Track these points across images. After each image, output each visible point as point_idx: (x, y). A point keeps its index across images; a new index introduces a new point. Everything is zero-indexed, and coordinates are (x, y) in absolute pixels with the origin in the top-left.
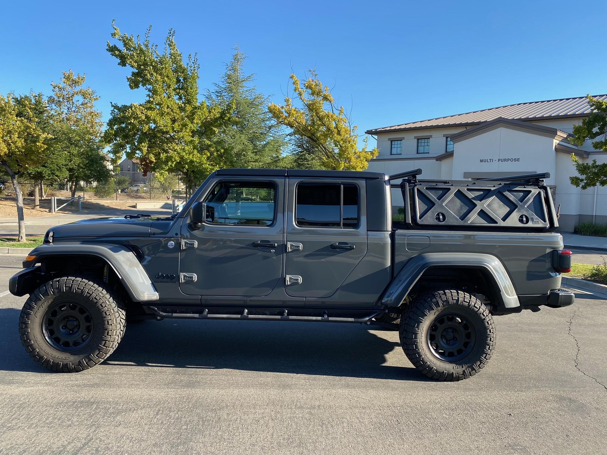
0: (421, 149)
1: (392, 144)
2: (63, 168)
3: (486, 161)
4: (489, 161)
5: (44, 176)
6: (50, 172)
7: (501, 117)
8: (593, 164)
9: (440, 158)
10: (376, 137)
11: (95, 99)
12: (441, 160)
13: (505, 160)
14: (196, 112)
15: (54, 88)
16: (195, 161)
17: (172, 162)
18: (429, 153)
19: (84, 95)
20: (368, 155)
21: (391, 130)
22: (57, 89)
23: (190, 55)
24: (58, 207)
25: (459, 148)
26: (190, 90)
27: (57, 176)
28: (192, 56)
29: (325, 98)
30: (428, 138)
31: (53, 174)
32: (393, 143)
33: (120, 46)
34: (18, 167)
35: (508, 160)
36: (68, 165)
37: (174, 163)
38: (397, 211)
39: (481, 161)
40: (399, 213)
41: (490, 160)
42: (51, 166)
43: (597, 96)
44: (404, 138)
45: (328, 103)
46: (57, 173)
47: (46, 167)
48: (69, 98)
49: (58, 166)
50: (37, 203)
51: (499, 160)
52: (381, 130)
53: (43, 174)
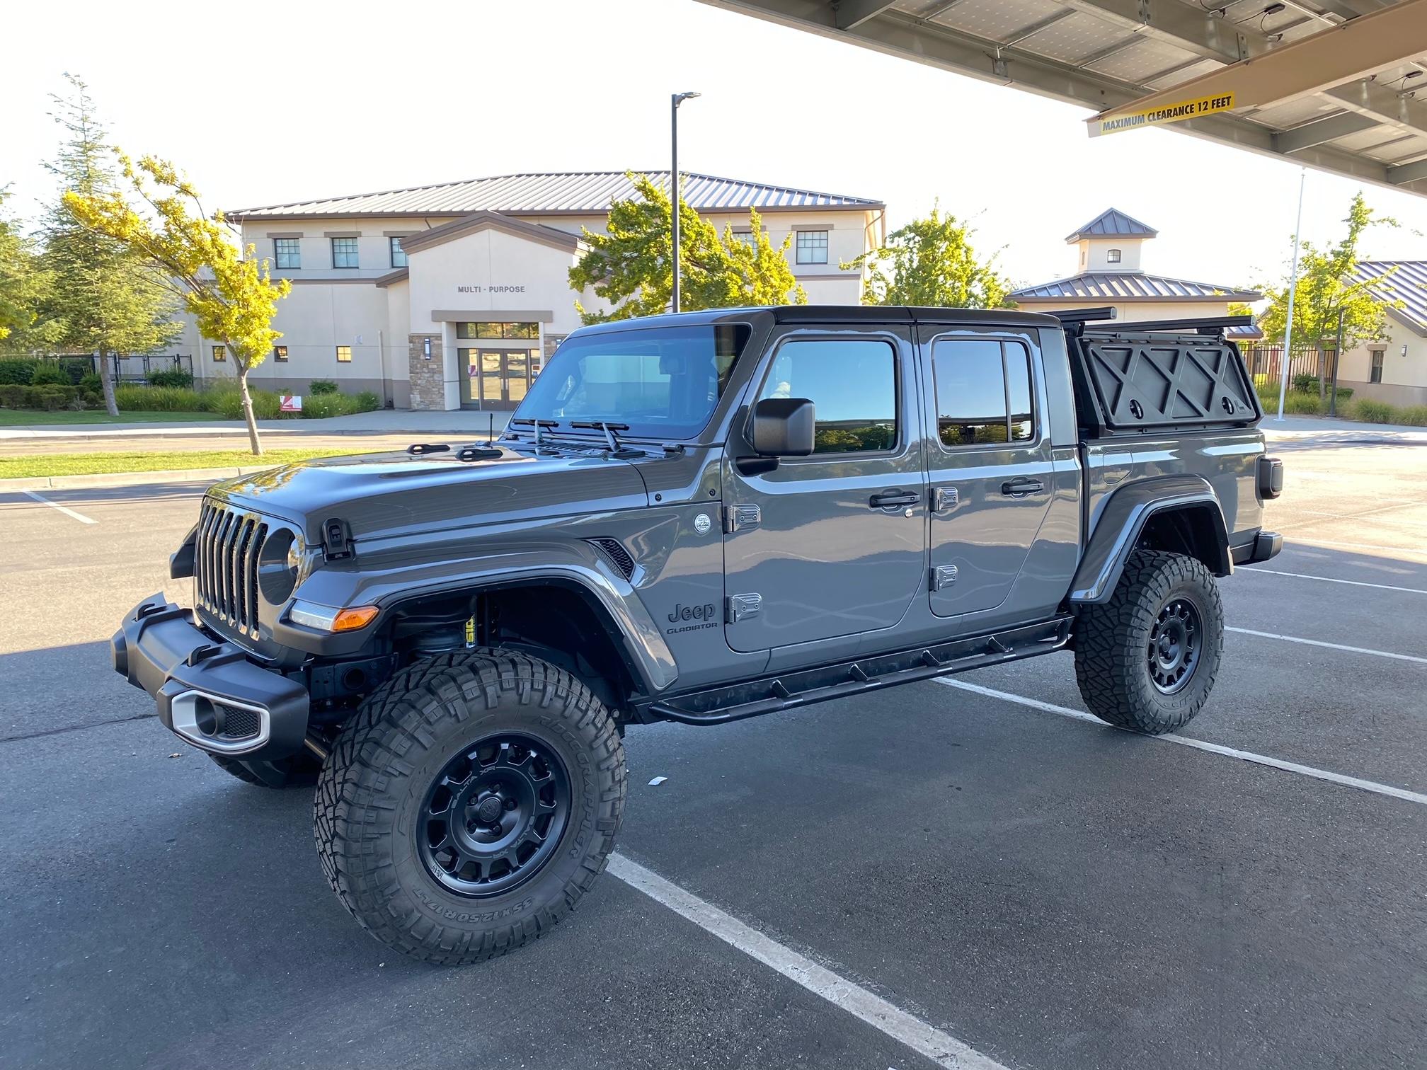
0: (341, 259)
1: (276, 247)
3: (468, 290)
4: (473, 289)
7: (486, 210)
8: (600, 315)
9: (383, 282)
10: (238, 228)
12: (385, 286)
13: (501, 289)
18: (358, 268)
20: (273, 293)
21: (270, 215)
25: (418, 262)
29: (184, 190)
30: (354, 237)
32: (279, 243)
35: (506, 288)
38: (309, 389)
39: (461, 290)
40: (315, 393)
41: (476, 288)
43: (651, 172)
44: (301, 235)
45: (190, 197)
51: (491, 289)
52: (249, 216)
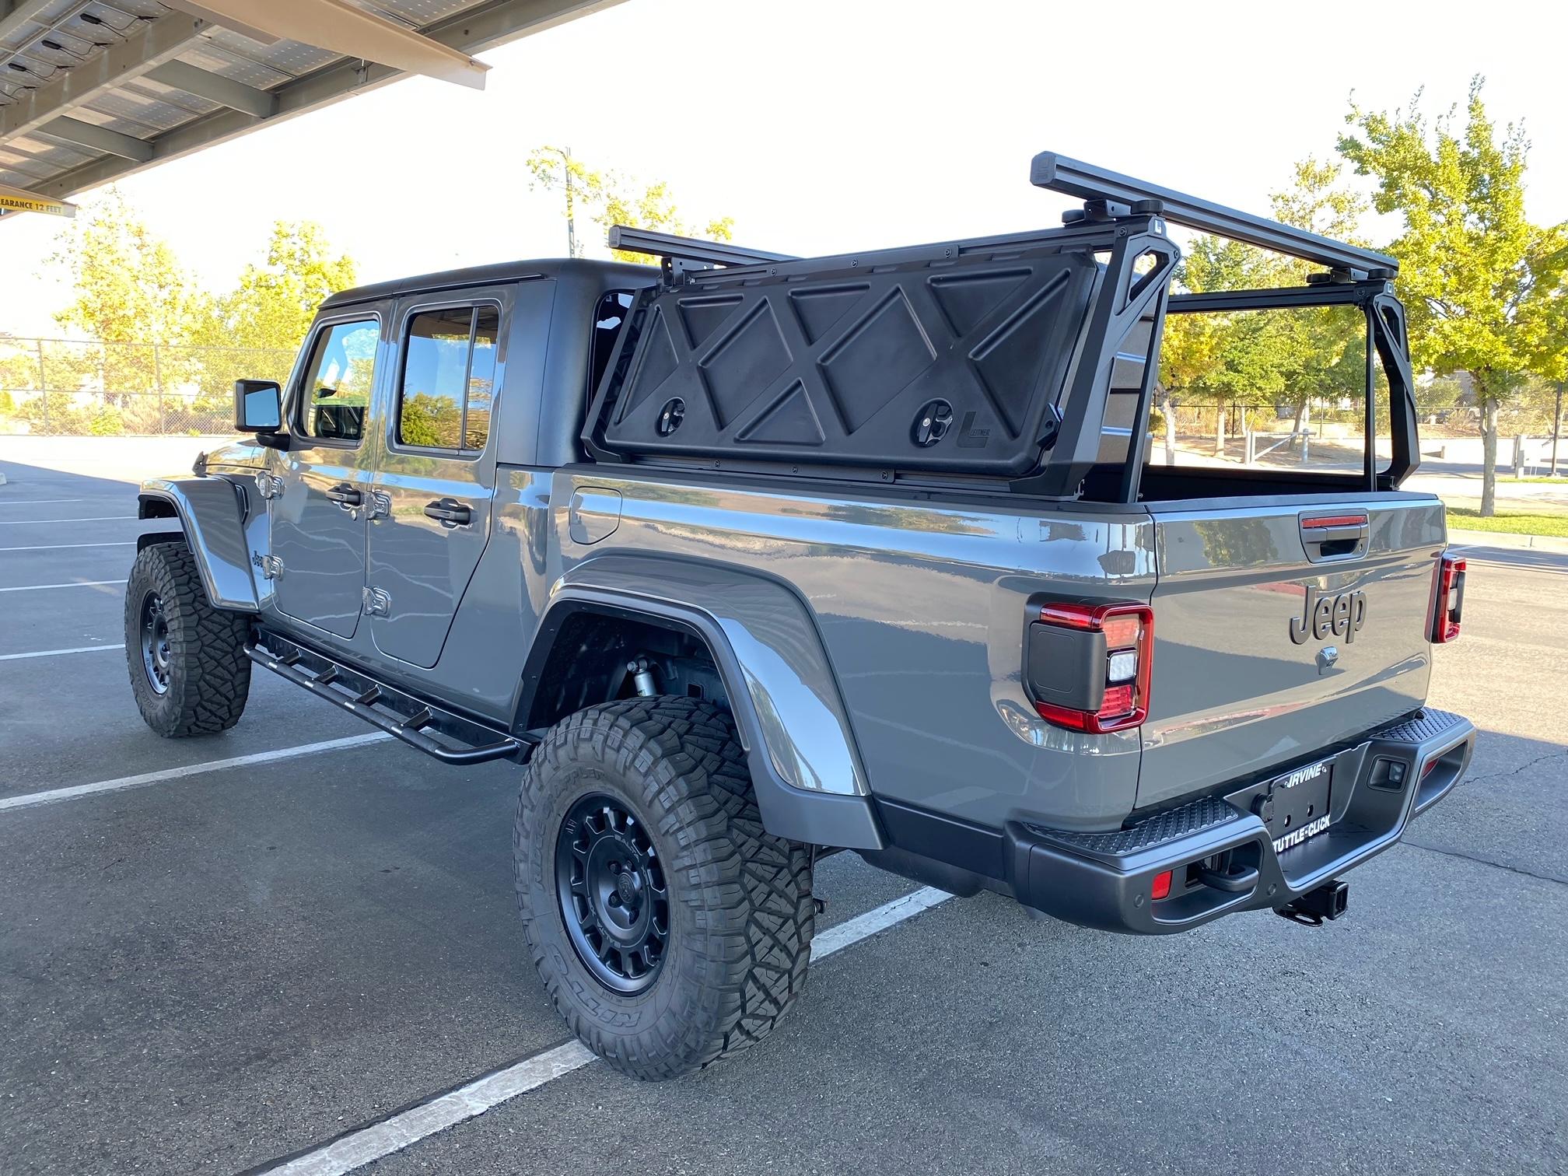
2: (1272, 372)
5: (1236, 391)
6: (1246, 382)
11: (1361, 211)
14: (1499, 248)
15: (1274, 200)
16: (1479, 351)
17: (1430, 356)
19: (1336, 207)
22: (1280, 201)
23: (1510, 124)
24: (1256, 453)
26: (1501, 198)
27: (1260, 389)
28: (1515, 126)
31: (1252, 385)
33: (1362, 136)
34: (1171, 379)
36: (1282, 364)
37: (1435, 356)
42: (1250, 369)
46: (1260, 383)
47: (1239, 372)
48: (1303, 218)
49: (1263, 369)
50: (1221, 444)
53: (1233, 386)
